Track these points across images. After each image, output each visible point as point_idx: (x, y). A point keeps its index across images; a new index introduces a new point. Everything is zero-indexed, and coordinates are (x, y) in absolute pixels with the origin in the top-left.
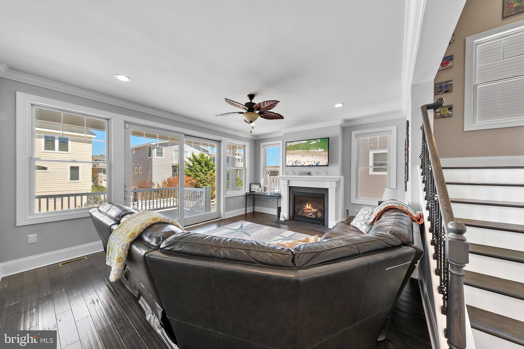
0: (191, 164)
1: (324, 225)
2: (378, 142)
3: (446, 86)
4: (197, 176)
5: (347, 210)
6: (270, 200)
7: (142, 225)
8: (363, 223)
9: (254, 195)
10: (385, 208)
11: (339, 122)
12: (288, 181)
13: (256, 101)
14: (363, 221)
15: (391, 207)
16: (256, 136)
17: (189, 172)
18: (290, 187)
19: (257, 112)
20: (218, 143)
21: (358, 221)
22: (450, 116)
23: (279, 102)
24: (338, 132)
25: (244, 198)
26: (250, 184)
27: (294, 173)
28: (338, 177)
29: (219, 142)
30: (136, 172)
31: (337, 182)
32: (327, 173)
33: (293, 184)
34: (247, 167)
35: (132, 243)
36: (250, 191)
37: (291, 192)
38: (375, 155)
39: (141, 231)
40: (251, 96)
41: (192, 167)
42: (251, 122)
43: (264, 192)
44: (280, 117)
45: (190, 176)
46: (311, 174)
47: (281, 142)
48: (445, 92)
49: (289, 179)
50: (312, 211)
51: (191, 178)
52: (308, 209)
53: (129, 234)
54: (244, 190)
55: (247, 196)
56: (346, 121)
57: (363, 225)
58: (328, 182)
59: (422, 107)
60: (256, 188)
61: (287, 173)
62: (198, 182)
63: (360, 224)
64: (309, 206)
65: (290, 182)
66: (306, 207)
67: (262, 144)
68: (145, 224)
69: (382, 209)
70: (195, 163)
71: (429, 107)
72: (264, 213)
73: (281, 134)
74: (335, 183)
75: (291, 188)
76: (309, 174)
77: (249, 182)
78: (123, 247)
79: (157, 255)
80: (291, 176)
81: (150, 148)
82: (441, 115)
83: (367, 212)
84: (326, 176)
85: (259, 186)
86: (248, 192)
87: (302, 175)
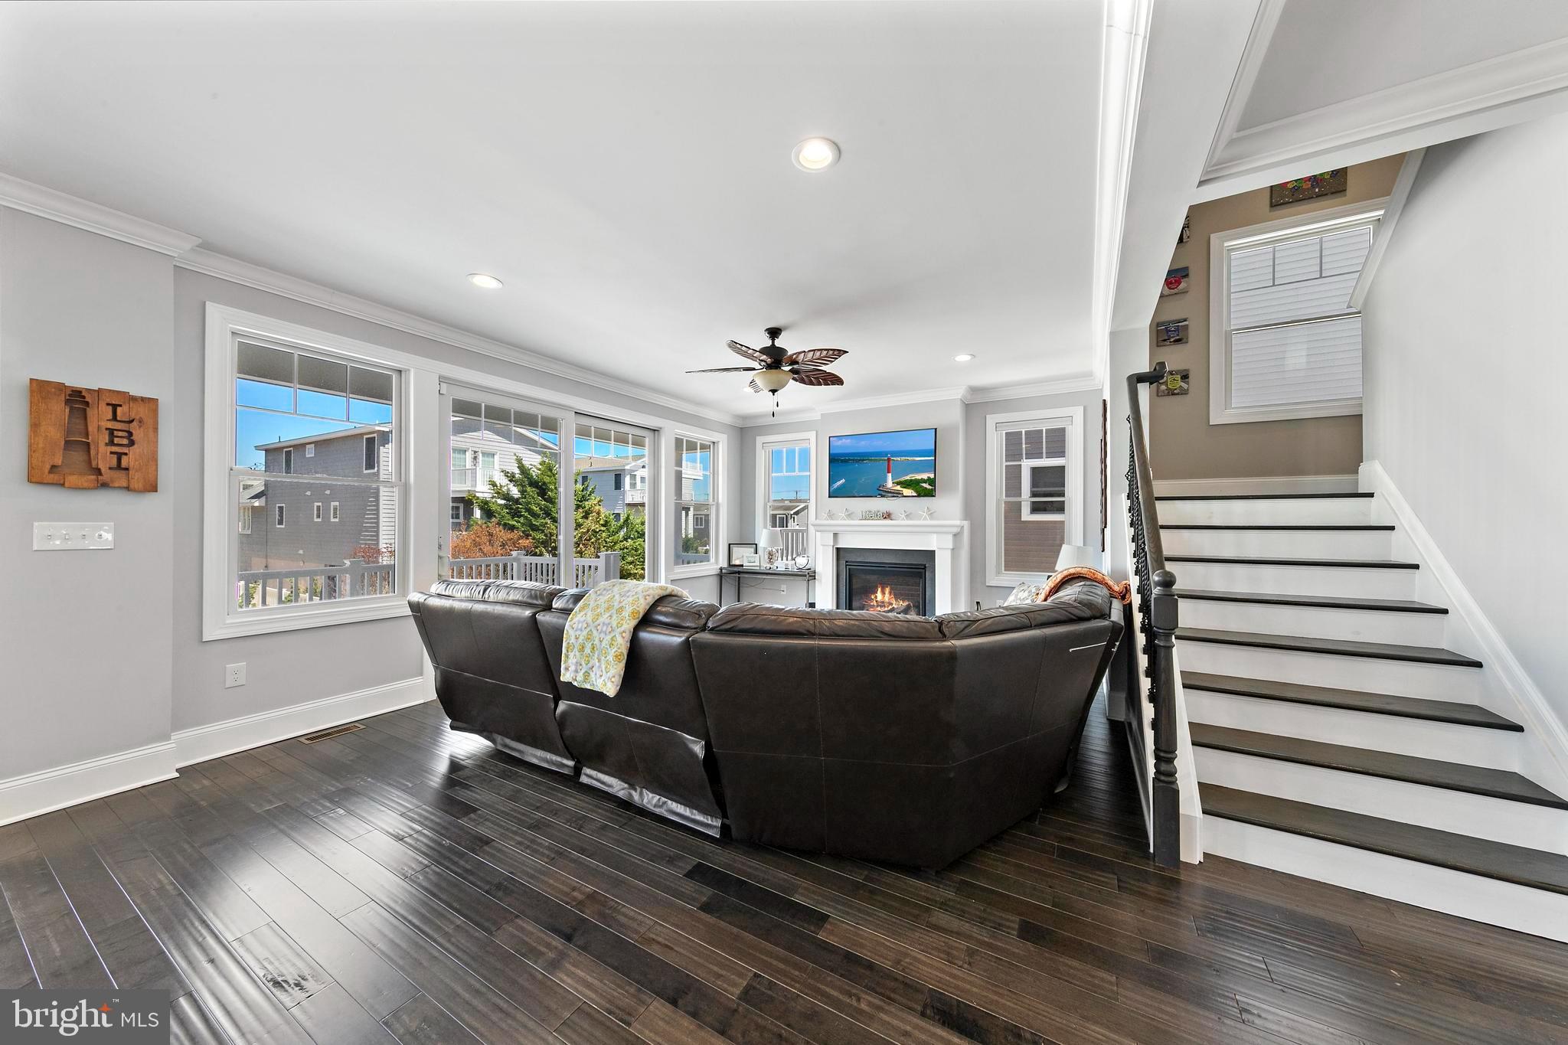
0: (515, 492)
2: (1044, 440)
3: (1177, 329)
4: (535, 528)
5: (978, 603)
6: (784, 587)
9: (739, 573)
10: (1064, 578)
11: (958, 393)
12: (835, 535)
13: (788, 343)
15: (1074, 574)
16: (744, 418)
17: (508, 517)
18: (838, 549)
19: (787, 368)
20: (651, 434)
22: (1184, 392)
23: (847, 353)
24: (956, 416)
25: (715, 582)
26: (730, 544)
27: (850, 516)
28: (958, 522)
29: (656, 431)
30: (318, 517)
31: (955, 535)
32: (931, 515)
33: (847, 542)
34: (720, 501)
35: (635, 629)
36: (730, 565)
37: (843, 563)
38: (1035, 471)
39: (646, 608)
40: (774, 333)
41: (517, 501)
42: (774, 391)
43: (769, 566)
44: (836, 380)
45: (512, 528)
46: (893, 516)
47: (812, 435)
48: (1175, 341)
49: (836, 529)
50: (894, 605)
51: (515, 535)
52: (882, 604)
54: (713, 561)
55: (721, 576)
56: (974, 390)
58: (935, 536)
59: (1130, 378)
60: (744, 557)
61: (831, 516)
62: (536, 547)
64: (883, 593)
65: (840, 537)
66: (876, 597)
67: (760, 440)
68: (646, 601)
69: (1058, 580)
70: (529, 489)
71: (1140, 378)
73: (817, 416)
74: (950, 537)
75: (841, 553)
76: (888, 516)
77: (728, 541)
79: (707, 637)
80: (840, 522)
81: (371, 442)
82: (1168, 389)
84: (929, 522)
85: (753, 550)
86: (725, 565)
87: (871, 518)
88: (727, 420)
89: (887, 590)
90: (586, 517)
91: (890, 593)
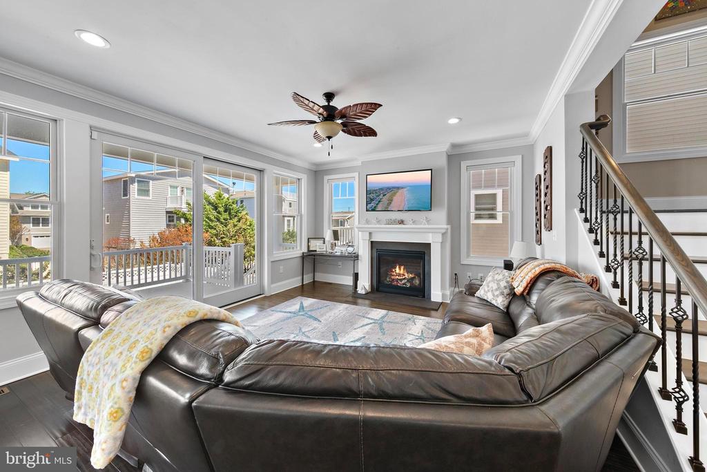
1: (424, 297)
2: (483, 179)
4: (212, 228)
5: (456, 274)
6: (340, 263)
7: (167, 329)
8: (497, 293)
9: (314, 255)
11: (444, 147)
12: (370, 233)
13: (338, 103)
14: (497, 290)
16: (317, 165)
18: (372, 242)
19: (339, 121)
20: (258, 173)
21: (488, 291)
23: (381, 105)
24: (442, 162)
25: (298, 263)
26: (308, 239)
27: (379, 222)
28: (446, 226)
29: (261, 171)
31: (443, 234)
32: (428, 221)
33: (378, 238)
34: (303, 213)
35: (145, 373)
36: (309, 251)
37: (375, 251)
38: (477, 196)
39: (165, 342)
40: (329, 96)
42: (329, 138)
43: (331, 251)
44: (370, 132)
46: (405, 223)
47: (356, 175)
49: (371, 230)
50: (406, 277)
52: (399, 275)
53: (136, 352)
54: (299, 248)
55: (303, 257)
56: (454, 146)
57: (497, 296)
58: (431, 235)
60: (317, 246)
61: (368, 222)
62: (212, 237)
63: (494, 295)
64: (400, 269)
65: (373, 235)
66: (395, 271)
67: (326, 178)
68: (172, 327)
70: (207, 207)
71: (590, 126)
72: (331, 284)
73: (359, 163)
74: (440, 235)
75: (374, 244)
76: (402, 222)
77: (307, 236)
78: (125, 384)
79: (217, 400)
80: (373, 226)
81: (125, 182)
83: (501, 277)
84: (427, 226)
85: (322, 242)
86: (306, 251)
87: (391, 224)
88: (306, 166)
89: (402, 267)
90: (239, 221)
91: (404, 269)
